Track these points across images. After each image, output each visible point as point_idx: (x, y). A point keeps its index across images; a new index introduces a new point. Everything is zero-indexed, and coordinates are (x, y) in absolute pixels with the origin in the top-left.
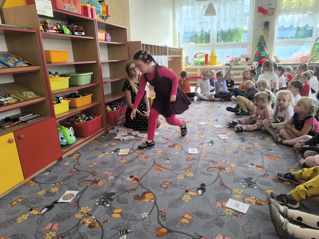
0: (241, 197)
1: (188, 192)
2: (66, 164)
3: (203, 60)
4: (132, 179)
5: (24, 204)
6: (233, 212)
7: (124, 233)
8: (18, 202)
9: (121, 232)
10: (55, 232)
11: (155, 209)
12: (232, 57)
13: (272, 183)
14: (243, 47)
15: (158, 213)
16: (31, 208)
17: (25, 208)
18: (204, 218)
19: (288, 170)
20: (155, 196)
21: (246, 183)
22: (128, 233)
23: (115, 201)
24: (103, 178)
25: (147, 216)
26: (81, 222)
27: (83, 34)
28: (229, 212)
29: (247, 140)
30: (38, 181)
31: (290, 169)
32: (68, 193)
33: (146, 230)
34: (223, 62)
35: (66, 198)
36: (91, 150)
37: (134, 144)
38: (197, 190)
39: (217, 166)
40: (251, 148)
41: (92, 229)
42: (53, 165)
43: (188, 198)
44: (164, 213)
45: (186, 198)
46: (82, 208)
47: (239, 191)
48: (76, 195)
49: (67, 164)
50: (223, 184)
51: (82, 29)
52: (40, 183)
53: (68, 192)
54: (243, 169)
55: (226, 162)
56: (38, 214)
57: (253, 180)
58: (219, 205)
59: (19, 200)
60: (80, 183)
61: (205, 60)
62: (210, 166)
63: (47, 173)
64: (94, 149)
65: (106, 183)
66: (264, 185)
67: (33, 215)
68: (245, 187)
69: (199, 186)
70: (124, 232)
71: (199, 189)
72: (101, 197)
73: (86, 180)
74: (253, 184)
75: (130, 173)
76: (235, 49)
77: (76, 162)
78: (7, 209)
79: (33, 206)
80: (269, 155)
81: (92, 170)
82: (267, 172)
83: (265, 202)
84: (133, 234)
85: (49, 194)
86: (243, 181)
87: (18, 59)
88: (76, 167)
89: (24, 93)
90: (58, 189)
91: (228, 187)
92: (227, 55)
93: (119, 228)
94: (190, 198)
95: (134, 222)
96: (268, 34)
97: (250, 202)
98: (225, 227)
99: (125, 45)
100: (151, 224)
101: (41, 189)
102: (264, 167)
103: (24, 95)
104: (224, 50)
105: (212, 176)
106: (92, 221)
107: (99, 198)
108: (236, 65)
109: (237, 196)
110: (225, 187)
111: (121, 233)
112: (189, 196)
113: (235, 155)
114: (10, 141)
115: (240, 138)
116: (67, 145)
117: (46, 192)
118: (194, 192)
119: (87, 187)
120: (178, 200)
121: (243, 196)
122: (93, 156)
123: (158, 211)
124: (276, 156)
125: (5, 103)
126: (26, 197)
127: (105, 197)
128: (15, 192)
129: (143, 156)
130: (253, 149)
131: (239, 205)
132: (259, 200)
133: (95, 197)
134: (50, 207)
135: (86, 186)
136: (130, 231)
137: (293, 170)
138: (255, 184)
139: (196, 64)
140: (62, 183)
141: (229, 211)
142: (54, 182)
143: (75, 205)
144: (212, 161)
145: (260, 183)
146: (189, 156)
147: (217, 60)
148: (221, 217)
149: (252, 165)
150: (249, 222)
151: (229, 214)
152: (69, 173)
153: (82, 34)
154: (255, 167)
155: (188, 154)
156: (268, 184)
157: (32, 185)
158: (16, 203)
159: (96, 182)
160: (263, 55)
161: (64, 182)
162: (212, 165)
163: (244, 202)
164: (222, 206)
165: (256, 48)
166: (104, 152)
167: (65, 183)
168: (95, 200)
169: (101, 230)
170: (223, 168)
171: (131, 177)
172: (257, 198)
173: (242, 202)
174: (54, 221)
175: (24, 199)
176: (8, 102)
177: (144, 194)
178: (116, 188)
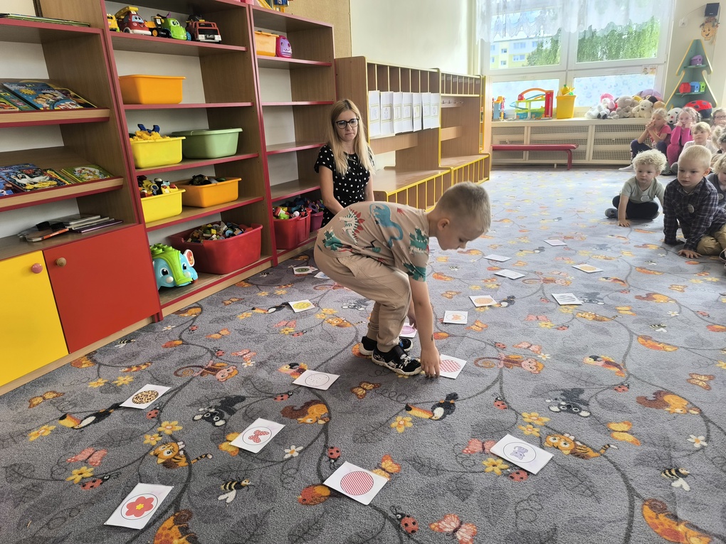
0: (538, 435)
1: (410, 409)
2: (166, 328)
3: (539, 105)
4: (292, 371)
5: (55, 403)
6: (505, 466)
7: (233, 487)
8: (44, 398)
9: (226, 484)
10: (92, 469)
11: (321, 442)
12: (614, 99)
13: (634, 406)
14: (645, 71)
15: (324, 451)
16: (63, 414)
17: (53, 412)
18: (427, 473)
19: (690, 377)
20: (329, 413)
21: (563, 400)
22: (242, 487)
23: (238, 415)
24: (232, 364)
25: (296, 454)
26: (152, 453)
27: (218, 38)
28: (494, 466)
29: (602, 299)
30: (99, 361)
31: (694, 376)
32: (147, 390)
33: (285, 485)
34: (590, 111)
35: (139, 399)
36: (228, 302)
37: (325, 294)
38: (433, 408)
39: (503, 355)
40: (606, 319)
41: (169, 471)
42: (140, 329)
43: (404, 425)
44: (338, 452)
45: (402, 423)
46: (164, 424)
47: (538, 419)
48: (163, 395)
49: (170, 328)
50: (503, 399)
51: (216, 28)
52: (100, 364)
53: (149, 387)
54: (567, 367)
55: (529, 347)
56: (73, 428)
57: (582, 397)
58: (476, 446)
59: (47, 396)
60: (180, 369)
61: (544, 106)
62: (486, 355)
63: (122, 345)
64: (236, 300)
65: (233, 374)
66: (611, 409)
67: (63, 428)
68: (558, 410)
69: (442, 399)
70: (234, 484)
71: (440, 405)
72: (211, 404)
73: (194, 364)
74: (581, 406)
75: (294, 356)
76: (626, 77)
77: (188, 325)
78: (19, 411)
79: (70, 409)
80: (650, 338)
81: (215, 345)
82: (630, 379)
83: (598, 452)
84: (252, 491)
85: (110, 387)
86: (558, 394)
87: (66, 94)
88: (184, 336)
89: (77, 169)
90: (131, 380)
91: (513, 407)
92: (604, 93)
93: (226, 475)
94: (410, 425)
95: (264, 465)
96: (714, 36)
97: (557, 448)
98: (473, 500)
99: (329, 66)
100: (298, 474)
101: (99, 376)
102: (624, 365)
103: (77, 174)
104: (596, 79)
105: (481, 379)
106: (175, 453)
107: (209, 405)
108: (624, 117)
109: (528, 431)
110: (506, 406)
111: (225, 487)
112: (411, 419)
113: (560, 332)
114: (34, 270)
115: (587, 294)
116: (176, 288)
117: (105, 383)
118: (425, 411)
119: (191, 379)
120: (381, 425)
121: (545, 431)
122: (228, 315)
123: (326, 446)
124: (668, 341)
125: (28, 187)
126: (63, 391)
127: (219, 404)
128: (45, 379)
129: (335, 322)
130: (613, 322)
131: (527, 451)
132: (584, 444)
133: (199, 403)
134: (100, 416)
135: (189, 378)
136: (247, 483)
137: (703, 377)
138: (587, 404)
139: (522, 116)
140: (144, 367)
141: (495, 463)
142: (128, 364)
143: (153, 415)
144: (496, 343)
145: (601, 404)
146: (444, 328)
147: (575, 106)
148: (470, 477)
149: (595, 358)
150: (538, 495)
151: (493, 471)
152: (166, 347)
153: (214, 39)
154: (601, 363)
155: (442, 323)
156: (622, 409)
157: (83, 366)
158: (40, 400)
159: (214, 370)
160: (696, 91)
161: (148, 366)
162: (491, 352)
163: (542, 447)
164: (481, 449)
165: (679, 73)
166: (253, 309)
167: (149, 369)
168: (195, 408)
169: (186, 475)
170: (517, 362)
171: (292, 366)
172: (579, 438)
173: (536, 445)
174: (100, 444)
175: (58, 395)
176: (36, 186)
177: (308, 404)
178: (251, 386)
